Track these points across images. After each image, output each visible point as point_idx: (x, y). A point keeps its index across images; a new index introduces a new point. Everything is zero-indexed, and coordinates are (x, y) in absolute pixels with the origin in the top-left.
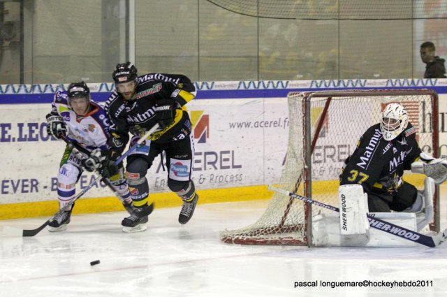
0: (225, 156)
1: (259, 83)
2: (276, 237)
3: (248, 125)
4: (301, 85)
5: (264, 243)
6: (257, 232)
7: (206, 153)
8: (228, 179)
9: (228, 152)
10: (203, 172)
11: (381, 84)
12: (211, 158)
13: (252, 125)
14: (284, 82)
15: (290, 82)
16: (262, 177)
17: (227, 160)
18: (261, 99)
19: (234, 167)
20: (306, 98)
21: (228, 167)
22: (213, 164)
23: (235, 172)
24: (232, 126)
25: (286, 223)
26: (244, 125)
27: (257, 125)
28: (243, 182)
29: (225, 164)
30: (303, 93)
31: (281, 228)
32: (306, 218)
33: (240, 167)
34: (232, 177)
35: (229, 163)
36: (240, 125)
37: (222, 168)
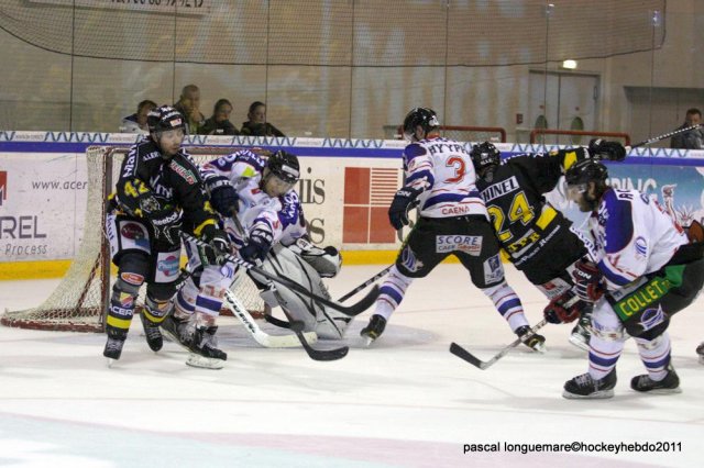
0: (25, 223)
1: (71, 135)
2: (65, 321)
3: (55, 185)
4: (124, 138)
5: (51, 328)
6: (46, 314)
7: (3, 219)
8: (29, 251)
9: (29, 218)
11: (225, 141)
12: (8, 224)
13: (61, 185)
14: (103, 135)
15: (111, 135)
16: (71, 250)
17: (28, 227)
18: (73, 155)
19: (37, 236)
20: (107, 154)
21: (29, 237)
22: (10, 231)
23: (37, 242)
24: (36, 186)
25: (84, 305)
26: (50, 186)
27: (67, 186)
28: (48, 255)
29: (25, 232)
30: (104, 148)
31: (78, 312)
32: (103, 300)
33: (44, 236)
34: (34, 249)
35: (30, 232)
36: (45, 186)
37: (22, 237)
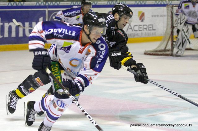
0: (150, 26)
1: (162, 2)
3: (158, 16)
7: (144, 25)
8: (151, 34)
9: (151, 25)
10: (142, 31)
12: (145, 27)
14: (171, 2)
15: (173, 2)
17: (150, 27)
18: (162, 7)
19: (153, 30)
21: (151, 30)
22: (146, 29)
23: (153, 31)
24: (152, 16)
26: (156, 16)
28: (156, 35)
29: (150, 29)
31: (165, 50)
34: (152, 34)
35: (151, 29)
37: (149, 30)
